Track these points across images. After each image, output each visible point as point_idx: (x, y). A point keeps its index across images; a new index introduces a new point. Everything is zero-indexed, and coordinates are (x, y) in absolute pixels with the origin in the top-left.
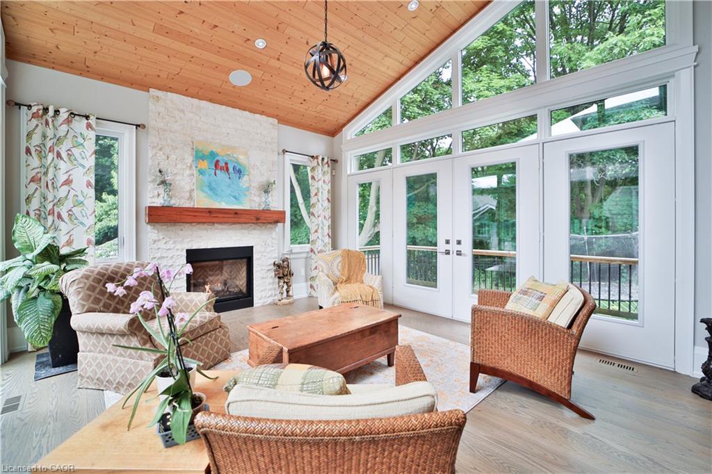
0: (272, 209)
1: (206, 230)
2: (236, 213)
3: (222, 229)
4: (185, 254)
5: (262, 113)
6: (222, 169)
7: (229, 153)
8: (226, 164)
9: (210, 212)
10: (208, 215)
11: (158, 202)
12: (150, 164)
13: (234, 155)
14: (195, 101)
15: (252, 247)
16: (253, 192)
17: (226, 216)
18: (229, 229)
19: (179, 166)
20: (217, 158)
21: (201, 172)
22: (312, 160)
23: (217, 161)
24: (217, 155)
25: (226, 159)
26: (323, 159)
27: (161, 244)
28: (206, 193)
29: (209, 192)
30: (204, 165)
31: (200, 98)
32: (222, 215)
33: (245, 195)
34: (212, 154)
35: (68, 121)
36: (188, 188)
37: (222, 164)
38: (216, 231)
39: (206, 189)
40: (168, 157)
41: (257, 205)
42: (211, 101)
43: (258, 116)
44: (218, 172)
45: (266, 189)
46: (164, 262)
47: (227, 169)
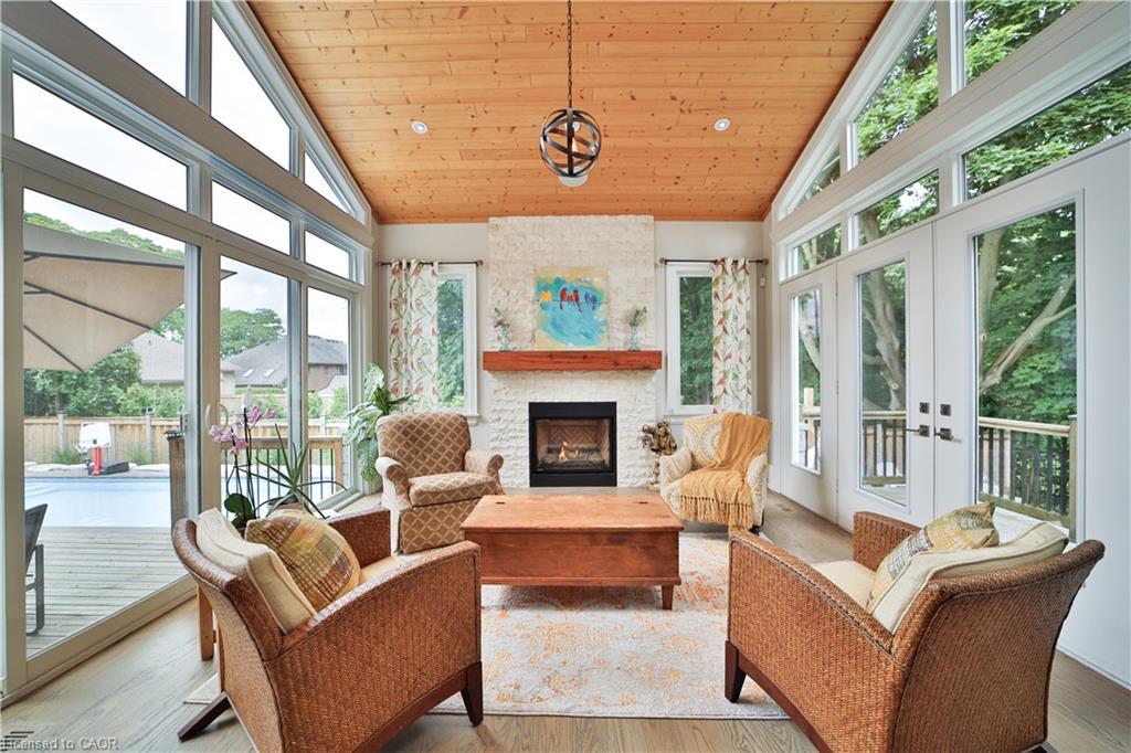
0: (642, 349)
1: (553, 378)
2: (585, 357)
3: (572, 378)
4: (527, 407)
5: (627, 212)
6: (570, 299)
7: (579, 277)
8: (576, 291)
9: (551, 355)
11: (497, 347)
12: (489, 304)
13: (588, 279)
14: (538, 219)
15: (615, 403)
16: (616, 326)
17: (572, 360)
19: (520, 302)
20: (564, 286)
21: (543, 307)
22: (714, 266)
23: (564, 290)
24: (564, 282)
25: (575, 285)
26: (736, 262)
27: (502, 395)
28: (549, 331)
29: (553, 331)
30: (548, 297)
31: (543, 214)
32: (566, 360)
33: (601, 331)
34: (558, 281)
35: (417, 272)
36: (530, 327)
37: (570, 293)
38: (565, 380)
39: (550, 327)
40: (508, 294)
41: (622, 344)
42: (555, 214)
43: (621, 218)
44: (565, 304)
45: (635, 319)
46: (505, 416)
47: (577, 299)
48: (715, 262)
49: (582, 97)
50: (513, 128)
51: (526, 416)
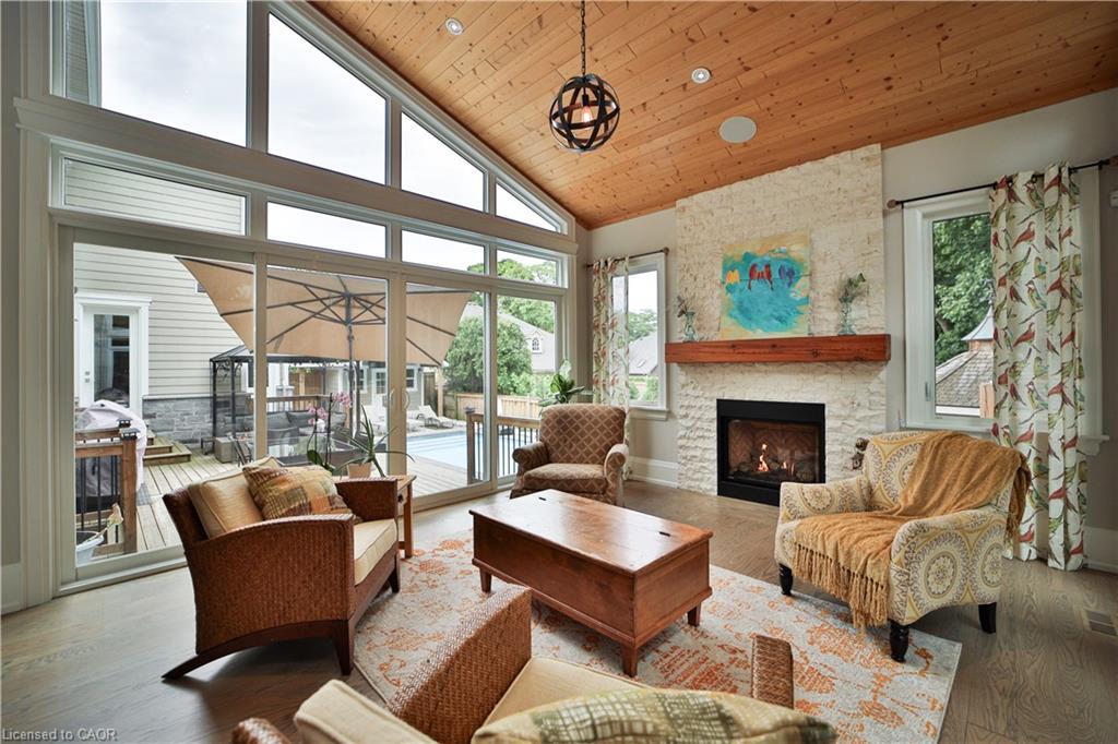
1: (742, 372)
2: (774, 346)
3: (766, 372)
4: (714, 404)
6: (760, 276)
7: (773, 248)
8: (768, 266)
9: (735, 345)
10: (731, 351)
13: (783, 248)
14: (725, 190)
15: (822, 406)
16: (824, 304)
17: (757, 351)
18: (781, 372)
19: (708, 288)
20: (753, 262)
21: (730, 289)
23: (754, 266)
24: (755, 257)
25: (767, 258)
27: (690, 391)
28: (735, 317)
29: (740, 317)
30: (734, 277)
31: (731, 182)
32: (751, 351)
33: (798, 313)
34: (747, 257)
37: (761, 269)
38: (757, 375)
39: (736, 313)
40: (695, 279)
41: (832, 327)
42: (742, 178)
44: (754, 283)
45: (849, 292)
46: (692, 413)
47: (769, 275)
48: (995, 186)
49: (692, 40)
50: (644, 104)
51: (714, 414)
